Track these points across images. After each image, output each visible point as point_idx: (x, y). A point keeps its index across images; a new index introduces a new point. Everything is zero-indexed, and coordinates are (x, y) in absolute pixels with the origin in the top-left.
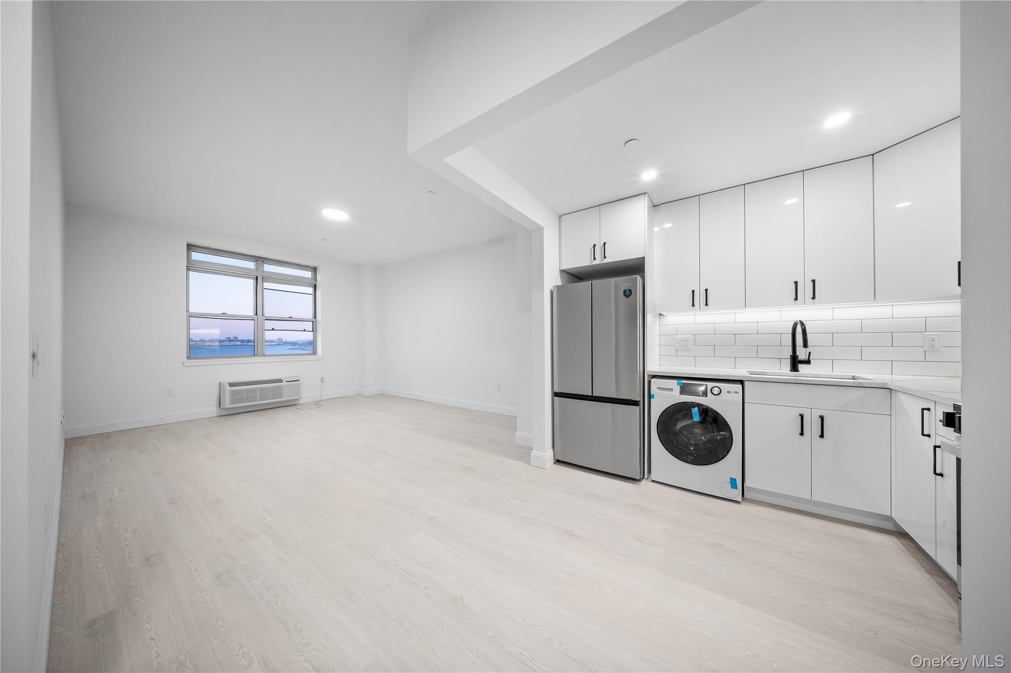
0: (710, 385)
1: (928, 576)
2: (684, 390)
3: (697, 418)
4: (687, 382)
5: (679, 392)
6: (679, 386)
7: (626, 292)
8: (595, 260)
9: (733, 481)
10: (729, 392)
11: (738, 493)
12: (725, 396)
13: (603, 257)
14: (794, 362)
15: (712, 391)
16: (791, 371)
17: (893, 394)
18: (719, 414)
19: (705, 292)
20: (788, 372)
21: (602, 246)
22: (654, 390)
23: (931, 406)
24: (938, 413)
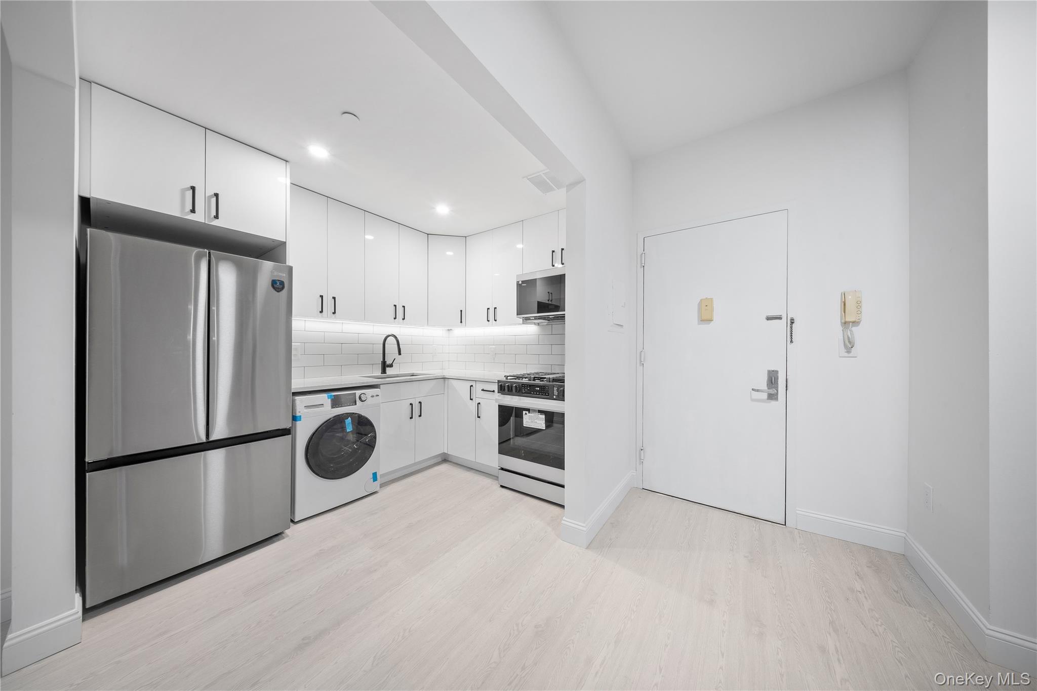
0: (358, 392)
1: (468, 472)
2: (336, 403)
3: (349, 428)
4: (337, 394)
5: (330, 405)
6: (330, 400)
7: (276, 284)
8: (193, 214)
9: (375, 475)
10: (373, 396)
11: (378, 483)
12: (370, 401)
13: (212, 216)
14: (385, 366)
15: (360, 398)
16: (382, 373)
17: (447, 381)
18: (367, 418)
19: (333, 300)
20: (380, 374)
21: (210, 197)
22: (300, 410)
23: (473, 384)
24: (479, 387)
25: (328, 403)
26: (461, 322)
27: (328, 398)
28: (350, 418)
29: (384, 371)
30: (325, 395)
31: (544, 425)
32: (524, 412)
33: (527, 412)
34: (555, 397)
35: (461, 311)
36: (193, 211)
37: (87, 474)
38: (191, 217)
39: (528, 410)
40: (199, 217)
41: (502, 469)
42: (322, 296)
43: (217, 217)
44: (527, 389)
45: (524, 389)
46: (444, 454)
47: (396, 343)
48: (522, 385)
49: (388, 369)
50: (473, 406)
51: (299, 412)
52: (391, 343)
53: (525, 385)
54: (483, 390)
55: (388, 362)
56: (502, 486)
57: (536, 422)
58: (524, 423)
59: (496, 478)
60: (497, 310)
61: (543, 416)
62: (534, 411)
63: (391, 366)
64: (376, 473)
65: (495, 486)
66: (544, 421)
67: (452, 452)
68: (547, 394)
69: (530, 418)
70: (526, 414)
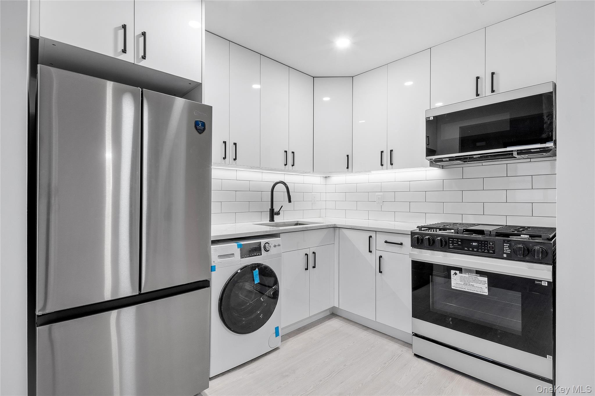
0: (263, 241)
3: (257, 280)
5: (240, 255)
7: (198, 125)
8: (124, 54)
9: (277, 329)
10: (275, 246)
11: (279, 338)
12: (273, 251)
13: (140, 57)
14: (273, 214)
15: (265, 247)
16: (270, 221)
17: (337, 230)
18: (271, 270)
19: (234, 146)
20: (268, 222)
21: (138, 36)
22: (215, 260)
23: (373, 235)
24: (380, 239)
25: (237, 252)
26: (348, 168)
27: (238, 248)
28: (257, 269)
29: (272, 219)
30: (234, 245)
31: (486, 290)
32: (453, 272)
33: (458, 272)
34: (505, 256)
35: (348, 156)
36: (124, 51)
37: (37, 328)
38: (123, 57)
39: (460, 270)
40: (129, 58)
41: (416, 335)
42: (226, 142)
43: (144, 57)
44: (457, 243)
45: (453, 243)
46: (334, 308)
47: (286, 190)
48: (449, 238)
49: (276, 217)
50: (373, 259)
51: (214, 262)
52: (280, 190)
53: (453, 238)
54: (386, 242)
55: (276, 210)
56: (416, 355)
57: (473, 285)
58: (453, 285)
59: (409, 345)
60: (394, 152)
61: (486, 279)
62: (469, 271)
63: (278, 213)
64: (278, 327)
65: (408, 355)
66: (487, 285)
67: (344, 306)
68: (491, 251)
69: (462, 279)
70: (456, 274)
